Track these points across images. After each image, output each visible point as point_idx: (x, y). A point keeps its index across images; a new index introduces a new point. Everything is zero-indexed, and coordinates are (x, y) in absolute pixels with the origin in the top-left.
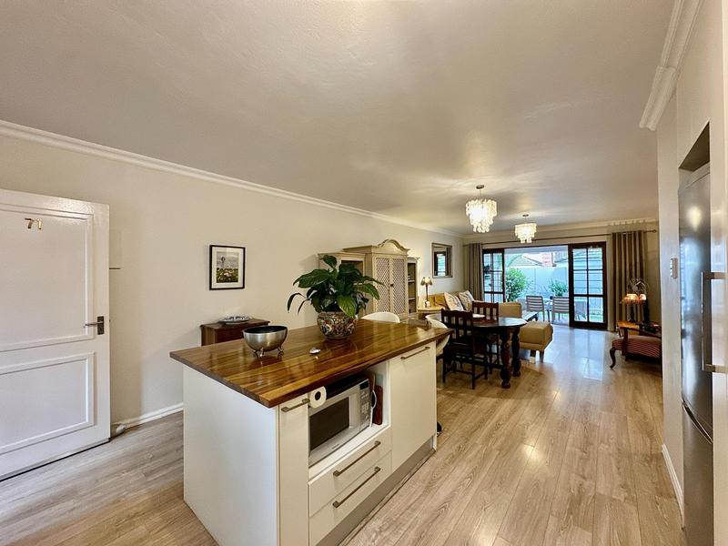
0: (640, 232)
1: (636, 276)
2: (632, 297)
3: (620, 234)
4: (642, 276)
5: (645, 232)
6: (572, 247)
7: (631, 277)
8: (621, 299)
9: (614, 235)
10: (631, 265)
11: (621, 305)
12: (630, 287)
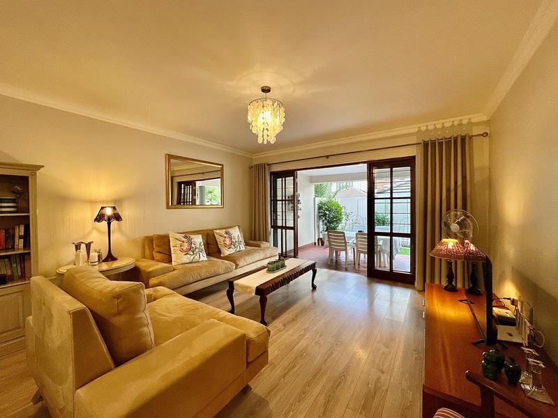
0: (463, 139)
1: (456, 207)
2: (451, 243)
3: (433, 143)
4: (464, 207)
5: (471, 137)
6: (372, 165)
7: (448, 209)
8: (433, 246)
9: (426, 144)
10: (448, 190)
11: (433, 259)
12: (448, 225)
